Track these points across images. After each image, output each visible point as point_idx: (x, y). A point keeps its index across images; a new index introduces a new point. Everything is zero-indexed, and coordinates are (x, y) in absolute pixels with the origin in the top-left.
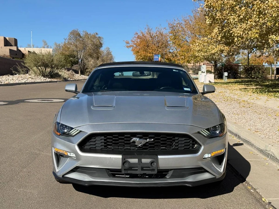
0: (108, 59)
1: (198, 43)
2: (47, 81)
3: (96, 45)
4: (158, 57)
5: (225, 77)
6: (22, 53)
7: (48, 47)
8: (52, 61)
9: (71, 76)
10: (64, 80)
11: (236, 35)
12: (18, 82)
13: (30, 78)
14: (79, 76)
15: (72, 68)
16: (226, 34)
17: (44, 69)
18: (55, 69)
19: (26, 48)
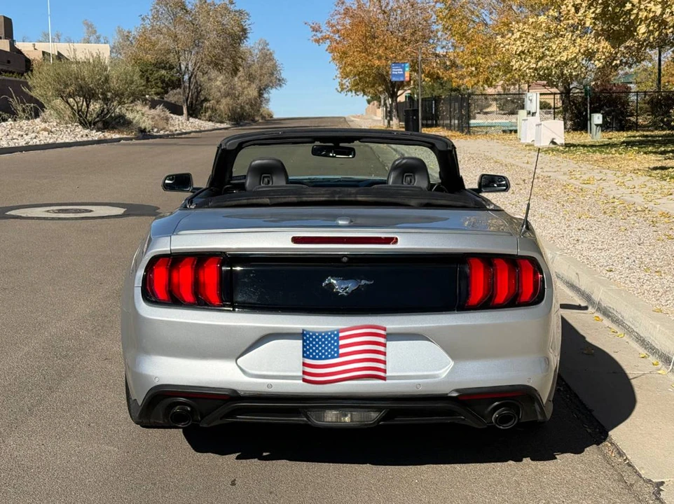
0: (264, 72)
1: (519, 31)
2: (90, 139)
3: (230, 35)
4: (404, 71)
5: (595, 127)
6: (26, 57)
7: (98, 41)
8: (107, 80)
9: (162, 124)
10: (140, 135)
11: (643, 15)
12: (6, 146)
13: (45, 130)
14: (183, 123)
15: (165, 99)
16: (610, 8)
17: (85, 103)
18: (115, 103)
19: (36, 43)
